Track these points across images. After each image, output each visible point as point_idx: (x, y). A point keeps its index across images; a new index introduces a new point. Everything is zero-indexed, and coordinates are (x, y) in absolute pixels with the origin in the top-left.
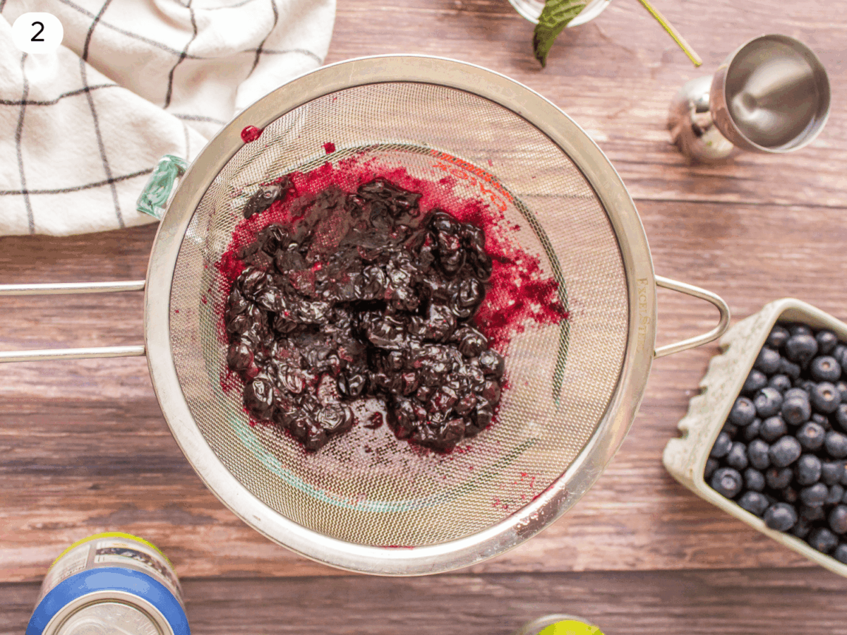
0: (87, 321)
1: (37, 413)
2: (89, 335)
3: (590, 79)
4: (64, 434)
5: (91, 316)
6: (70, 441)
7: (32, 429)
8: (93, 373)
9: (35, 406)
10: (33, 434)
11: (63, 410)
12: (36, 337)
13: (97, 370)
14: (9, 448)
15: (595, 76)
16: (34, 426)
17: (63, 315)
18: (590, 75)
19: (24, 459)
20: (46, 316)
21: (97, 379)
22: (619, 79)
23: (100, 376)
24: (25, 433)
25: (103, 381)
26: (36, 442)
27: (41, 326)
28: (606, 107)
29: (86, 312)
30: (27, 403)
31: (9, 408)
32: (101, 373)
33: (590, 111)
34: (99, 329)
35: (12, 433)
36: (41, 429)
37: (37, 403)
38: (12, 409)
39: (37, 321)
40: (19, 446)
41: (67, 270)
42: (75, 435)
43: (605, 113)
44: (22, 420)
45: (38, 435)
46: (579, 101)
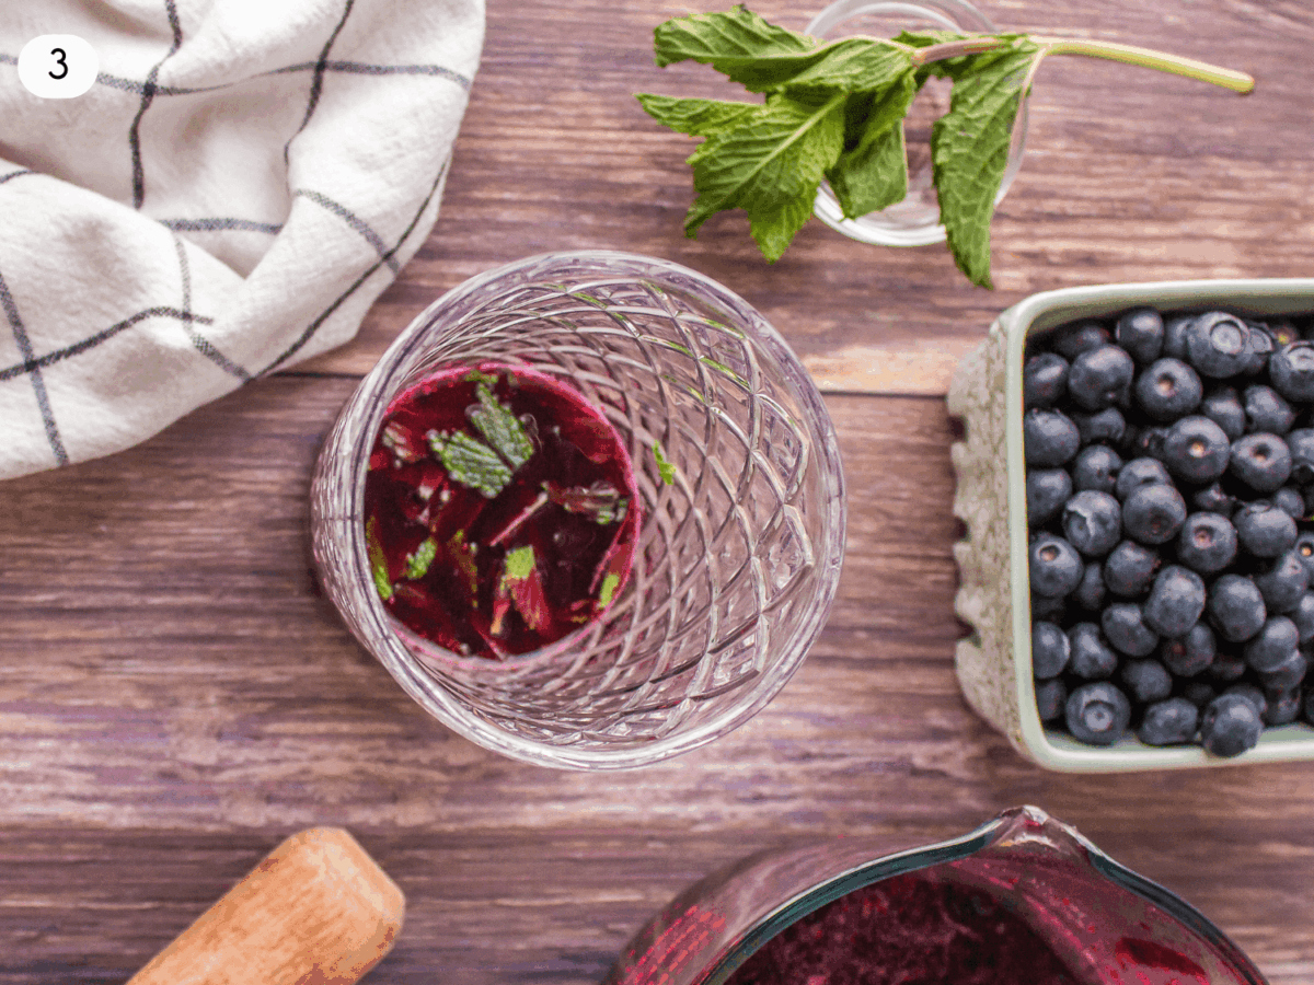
0: (199, 669)
1: (93, 861)
2: (201, 697)
3: (1225, 162)
4: (147, 905)
5: (203, 657)
6: (160, 919)
7: (83, 894)
8: (208, 777)
9: (89, 847)
10: (83, 904)
11: (147, 855)
12: (90, 702)
13: (217, 769)
14: (33, 934)
15: (1231, 156)
16: (87, 887)
17: (147, 656)
18: (1222, 155)
19: (65, 955)
20: (111, 657)
21: (217, 789)
22: (1281, 164)
23: (223, 783)
24: (66, 903)
25: (229, 794)
26: (92, 921)
27: (100, 678)
28: (1255, 220)
29: (193, 648)
30: (73, 840)
31: (34, 851)
32: (225, 776)
33: (1223, 229)
34: (222, 684)
35: (39, 902)
36: (102, 895)
37: (92, 840)
38: (38, 851)
39: (93, 668)
40: (54, 930)
41: (157, 560)
42: (170, 905)
43: (1253, 233)
44: (61, 876)
45: (94, 906)
46: (1202, 208)
